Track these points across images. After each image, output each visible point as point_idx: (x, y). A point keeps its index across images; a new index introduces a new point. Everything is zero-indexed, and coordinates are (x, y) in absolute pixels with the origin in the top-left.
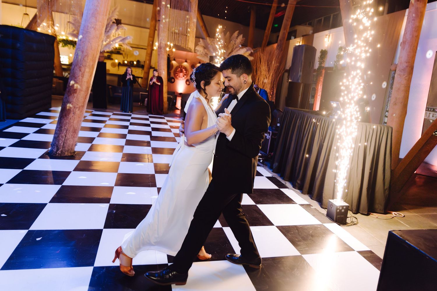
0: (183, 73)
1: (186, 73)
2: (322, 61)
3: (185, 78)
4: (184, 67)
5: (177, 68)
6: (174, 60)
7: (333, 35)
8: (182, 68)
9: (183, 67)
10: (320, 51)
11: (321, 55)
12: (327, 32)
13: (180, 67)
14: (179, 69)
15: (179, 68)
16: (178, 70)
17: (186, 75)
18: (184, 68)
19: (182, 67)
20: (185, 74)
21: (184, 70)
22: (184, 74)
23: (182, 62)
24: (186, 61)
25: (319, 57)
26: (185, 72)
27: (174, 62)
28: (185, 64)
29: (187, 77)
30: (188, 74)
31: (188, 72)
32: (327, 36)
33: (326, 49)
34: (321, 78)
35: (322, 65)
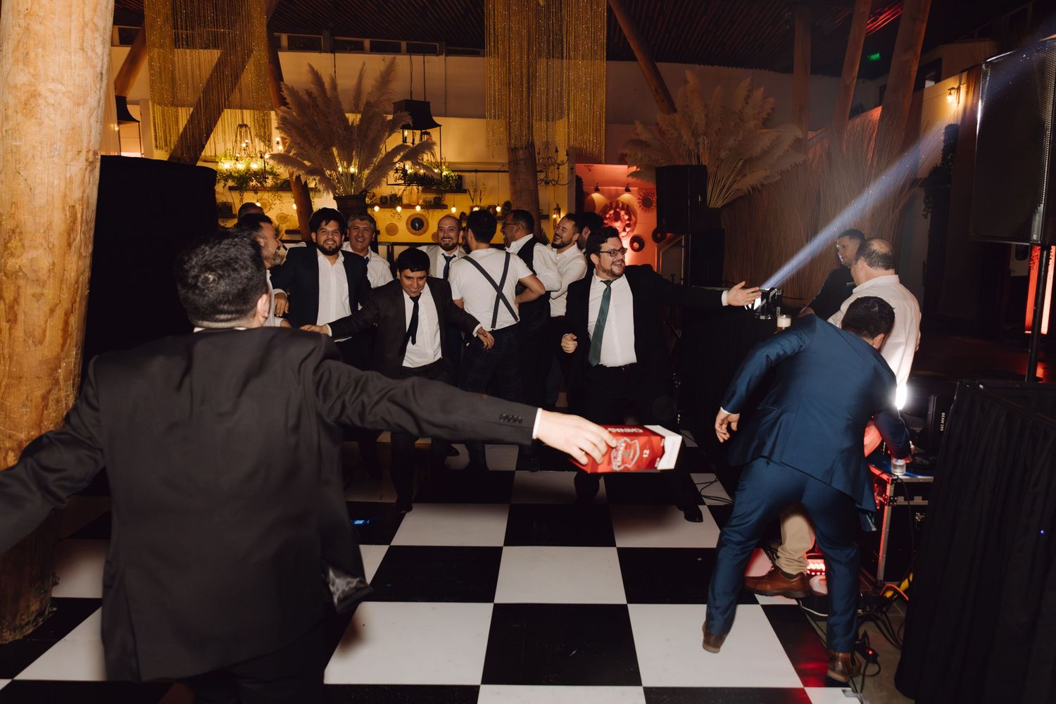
0: (622, 221)
1: (629, 219)
4: (623, 203)
5: (606, 209)
6: (597, 190)
8: (618, 210)
9: (620, 206)
13: (614, 206)
14: (612, 212)
15: (610, 210)
17: (628, 225)
18: (622, 209)
19: (617, 206)
20: (628, 222)
21: (622, 213)
22: (624, 224)
23: (618, 194)
24: (628, 190)
26: (626, 217)
27: (596, 196)
28: (626, 197)
29: (632, 231)
30: (635, 223)
31: (635, 217)
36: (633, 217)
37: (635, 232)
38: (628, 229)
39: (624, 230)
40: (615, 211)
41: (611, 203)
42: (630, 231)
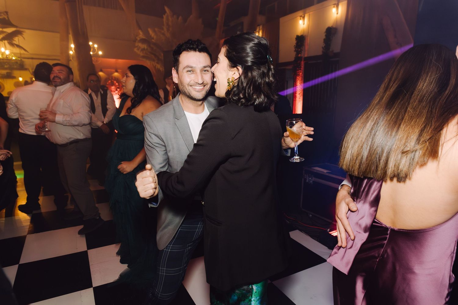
1: (119, 85)
2: (299, 50)
3: (119, 91)
4: (115, 78)
5: (106, 80)
6: (101, 71)
7: (309, 15)
8: (113, 80)
9: (114, 78)
10: (295, 37)
11: (297, 42)
12: (300, 13)
13: (111, 78)
14: (110, 81)
15: (109, 81)
16: (108, 83)
17: (118, 88)
19: (112, 79)
20: (118, 86)
21: (115, 82)
22: (116, 87)
23: (112, 73)
24: (117, 71)
25: (295, 46)
26: (117, 84)
27: (101, 74)
28: (116, 74)
32: (302, 18)
33: (303, 34)
34: (300, 72)
35: (300, 55)
39: (117, 90)
42: (120, 91)
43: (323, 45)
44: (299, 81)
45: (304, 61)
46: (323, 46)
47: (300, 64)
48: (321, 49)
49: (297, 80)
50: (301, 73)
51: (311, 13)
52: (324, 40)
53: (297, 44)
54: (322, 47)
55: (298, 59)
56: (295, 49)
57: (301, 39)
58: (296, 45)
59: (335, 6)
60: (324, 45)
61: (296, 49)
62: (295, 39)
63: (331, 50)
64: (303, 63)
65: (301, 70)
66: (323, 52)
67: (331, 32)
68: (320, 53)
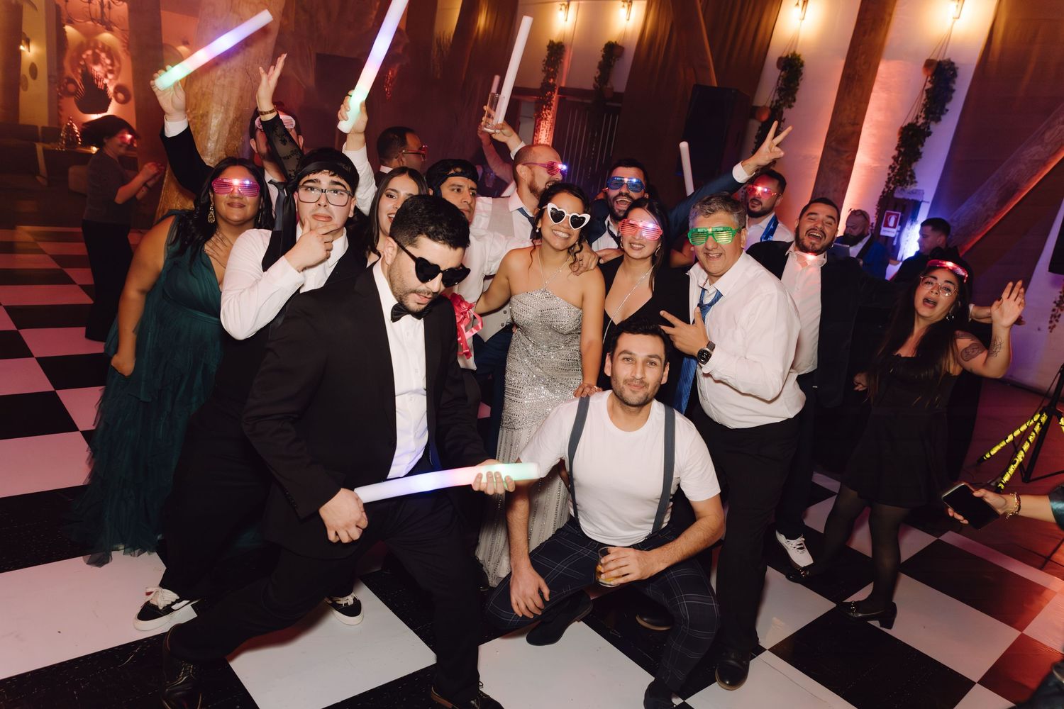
0: (102, 65)
1: (112, 65)
2: (552, 70)
3: (110, 80)
4: (104, 46)
5: (81, 48)
6: (71, 22)
7: (579, 4)
8: (97, 51)
9: (100, 46)
10: (548, 43)
11: (549, 54)
13: (92, 45)
14: (89, 52)
15: (87, 50)
16: (84, 56)
17: (111, 72)
18: (103, 50)
19: (96, 46)
20: (110, 68)
21: (103, 55)
22: (106, 69)
23: (98, 32)
24: (110, 30)
25: (544, 61)
26: (108, 61)
27: (70, 30)
28: (107, 37)
29: (116, 78)
30: (119, 70)
31: (119, 62)
32: (563, 7)
33: (562, 40)
34: (549, 114)
35: (552, 81)
36: (116, 63)
37: (120, 81)
38: (110, 76)
39: (106, 76)
40: (94, 53)
41: (88, 43)
42: (113, 79)
43: (597, 72)
44: (545, 131)
45: (558, 94)
46: (597, 76)
47: (550, 97)
48: (593, 81)
49: (541, 129)
50: (550, 117)
51: (581, 2)
52: (600, 63)
53: (549, 56)
54: (595, 78)
55: (547, 87)
56: (545, 68)
57: (556, 50)
58: (546, 59)
59: (626, 4)
60: (599, 74)
61: (547, 68)
62: (546, 48)
63: (609, 86)
64: (555, 96)
65: (550, 110)
66: (594, 85)
67: (613, 51)
68: (589, 85)
